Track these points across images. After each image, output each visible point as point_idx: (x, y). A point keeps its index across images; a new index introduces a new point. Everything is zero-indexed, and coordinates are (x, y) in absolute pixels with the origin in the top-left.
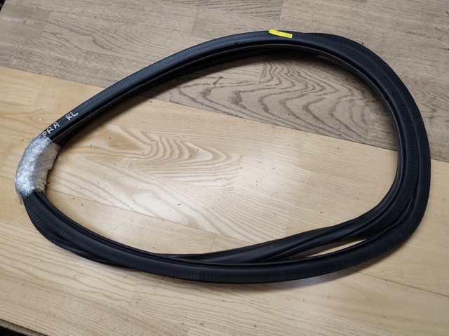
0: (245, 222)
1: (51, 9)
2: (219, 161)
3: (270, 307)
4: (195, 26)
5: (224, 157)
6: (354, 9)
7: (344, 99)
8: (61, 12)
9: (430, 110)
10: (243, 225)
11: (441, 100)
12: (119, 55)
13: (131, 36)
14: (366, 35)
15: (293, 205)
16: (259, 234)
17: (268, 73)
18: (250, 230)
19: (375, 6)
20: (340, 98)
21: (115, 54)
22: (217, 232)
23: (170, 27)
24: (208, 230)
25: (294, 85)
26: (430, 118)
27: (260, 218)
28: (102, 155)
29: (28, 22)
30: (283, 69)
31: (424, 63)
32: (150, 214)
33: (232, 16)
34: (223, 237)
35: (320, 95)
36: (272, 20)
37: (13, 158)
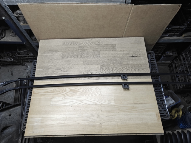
1: (49, 65)
3: (116, 115)
4: (83, 63)
6: (115, 52)
8: (51, 66)
9: (134, 69)
10: (106, 101)
11: (135, 67)
12: (68, 72)
13: (70, 68)
14: (118, 57)
15: (114, 95)
16: (110, 102)
17: (101, 69)
18: (108, 102)
20: (117, 71)
22: (101, 104)
23: (78, 64)
24: (99, 104)
25: (107, 71)
28: (72, 95)
29: (44, 70)
30: (104, 68)
32: (87, 104)
33: (91, 59)
34: (103, 105)
36: (99, 58)
37: (52, 101)
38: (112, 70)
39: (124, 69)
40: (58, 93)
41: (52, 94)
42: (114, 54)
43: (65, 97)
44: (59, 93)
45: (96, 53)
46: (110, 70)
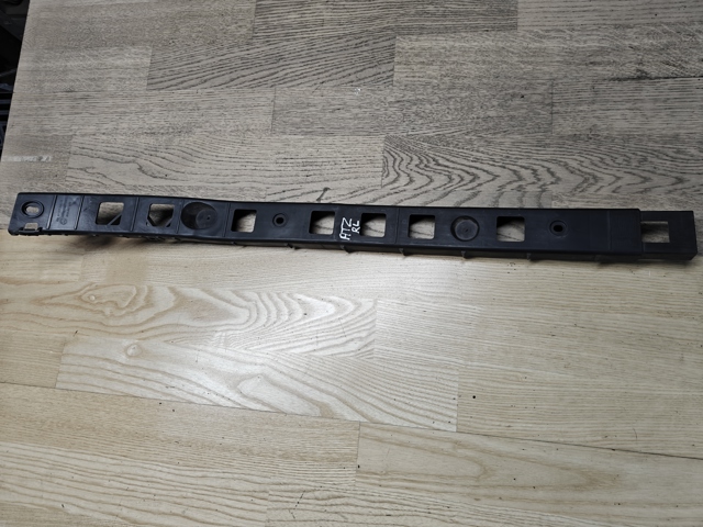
0: (398, 398)
1: (71, 133)
2: (347, 313)
3: (454, 513)
4: (274, 119)
5: (352, 307)
6: (500, 44)
7: (509, 187)
8: (85, 135)
9: (640, 180)
10: (396, 403)
11: (653, 160)
12: (177, 183)
13: (189, 151)
14: (524, 82)
15: (461, 361)
16: (421, 412)
17: (391, 169)
18: (408, 408)
19: (532, 31)
20: (502, 187)
21: (172, 183)
22: (362, 420)
23: (240, 128)
24: (349, 418)
25: (432, 181)
26: (641, 192)
27: (418, 389)
28: (185, 335)
29: (44, 159)
30: (412, 160)
31: (620, 107)
32: (266, 409)
33: (325, 93)
34: (372, 425)
35: (472, 189)
36: (382, 87)
37: (68, 360)
38: (469, 178)
39: (560, 172)
40: (108, 311)
41: (74, 314)
42: (493, 57)
43: (144, 344)
44: (112, 315)
45: (366, 48)
46: (451, 180)
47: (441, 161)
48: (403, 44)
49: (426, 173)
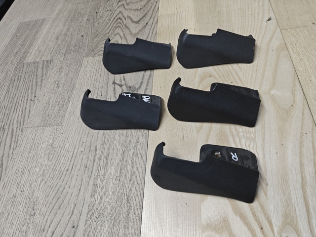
42: (56, 23)
43: (277, 222)
45: (23, 76)
46: (119, 27)
47: (107, 32)
48: (30, 59)
49: (113, 36)
